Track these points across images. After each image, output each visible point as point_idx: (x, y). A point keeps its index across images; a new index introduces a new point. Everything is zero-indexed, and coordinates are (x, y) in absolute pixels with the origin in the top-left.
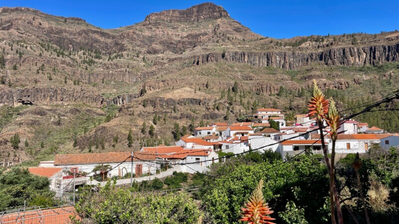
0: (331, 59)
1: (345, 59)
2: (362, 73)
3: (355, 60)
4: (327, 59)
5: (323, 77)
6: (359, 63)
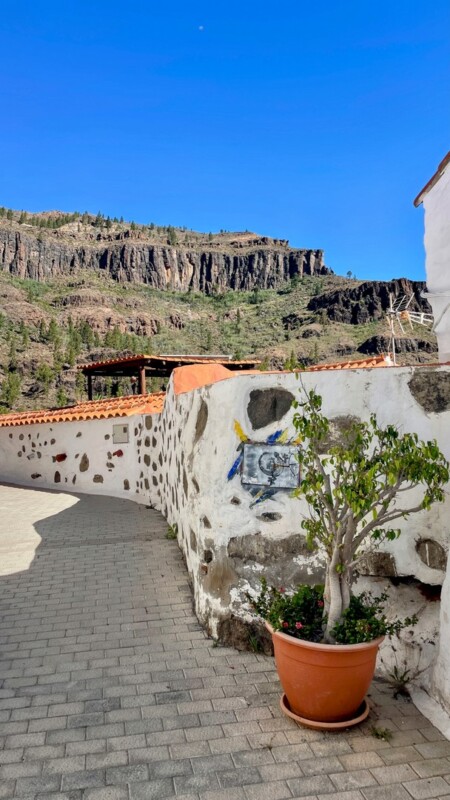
0: (126, 268)
1: (153, 273)
2: (185, 305)
3: (173, 276)
4: (115, 265)
5: (106, 303)
6: (180, 284)
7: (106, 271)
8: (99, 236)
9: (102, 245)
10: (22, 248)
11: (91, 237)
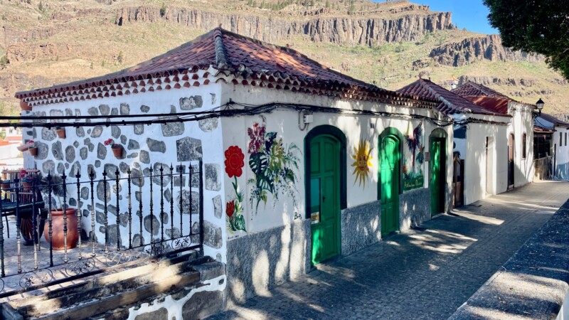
0: (319, 33)
1: (336, 35)
2: (354, 55)
3: (348, 36)
4: (313, 32)
6: (353, 41)
7: (308, 36)
8: (306, 12)
9: (307, 19)
10: (260, 25)
11: (301, 14)
